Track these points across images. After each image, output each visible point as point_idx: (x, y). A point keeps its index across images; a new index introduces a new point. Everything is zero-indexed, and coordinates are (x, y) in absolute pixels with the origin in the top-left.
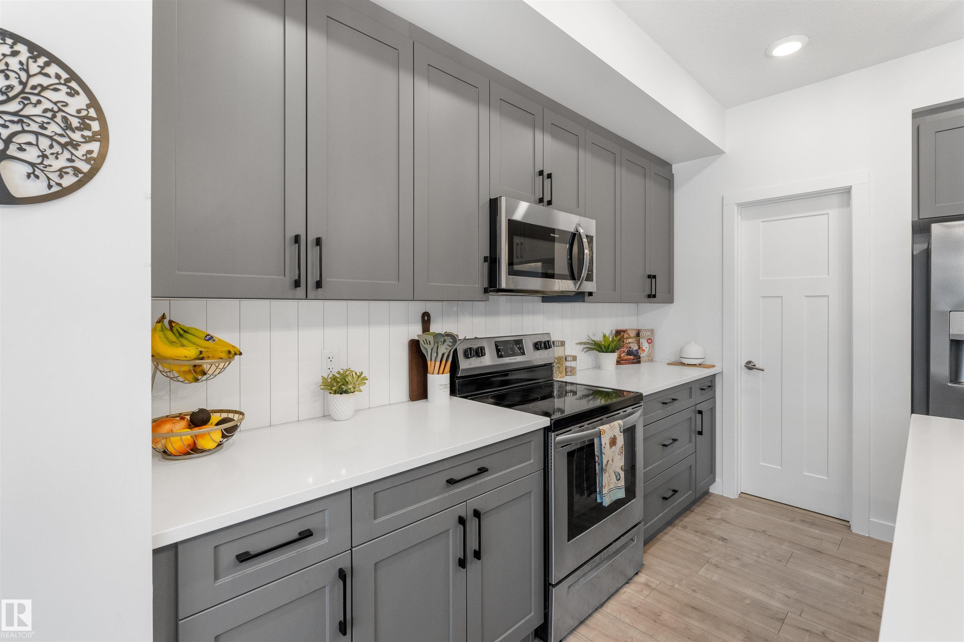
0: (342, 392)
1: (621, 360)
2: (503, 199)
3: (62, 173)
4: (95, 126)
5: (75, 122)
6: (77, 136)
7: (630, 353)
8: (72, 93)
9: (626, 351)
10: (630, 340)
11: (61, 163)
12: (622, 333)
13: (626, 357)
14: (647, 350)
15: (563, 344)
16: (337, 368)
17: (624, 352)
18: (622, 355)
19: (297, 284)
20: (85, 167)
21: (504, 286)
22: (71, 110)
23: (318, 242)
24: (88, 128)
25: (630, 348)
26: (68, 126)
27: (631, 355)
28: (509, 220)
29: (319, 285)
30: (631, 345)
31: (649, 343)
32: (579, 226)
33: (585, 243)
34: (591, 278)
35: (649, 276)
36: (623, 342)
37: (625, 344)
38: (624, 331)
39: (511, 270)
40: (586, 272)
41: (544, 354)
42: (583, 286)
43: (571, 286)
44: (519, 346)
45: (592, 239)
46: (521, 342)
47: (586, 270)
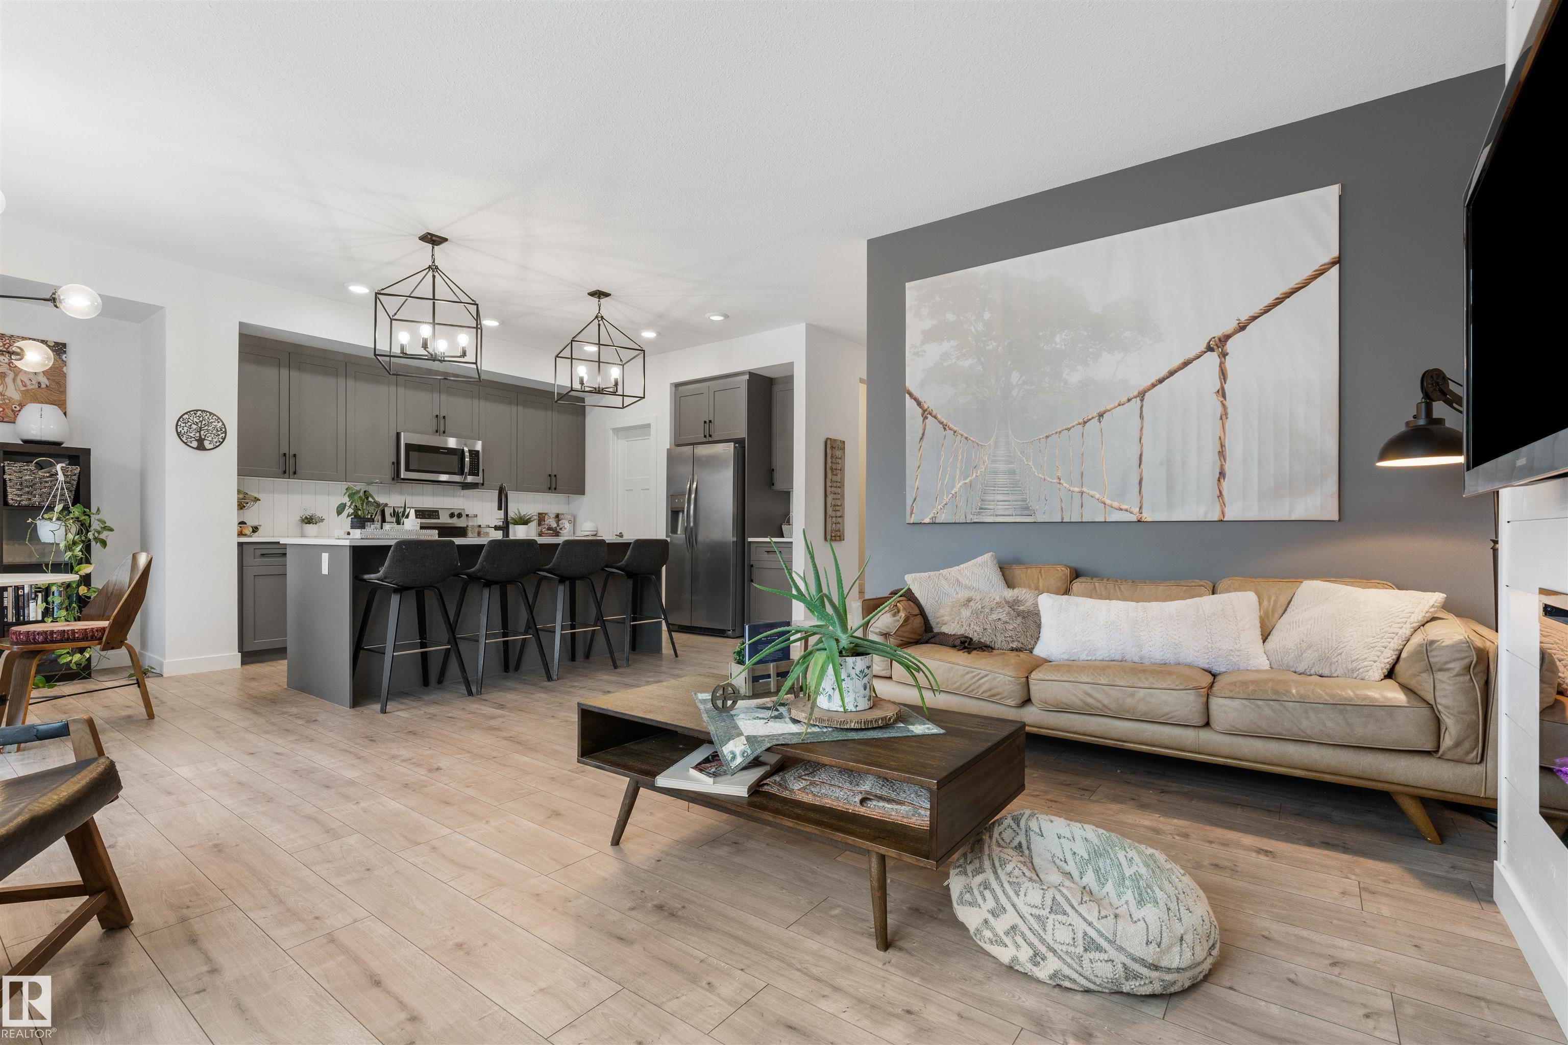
0: (309, 523)
1: (542, 534)
2: (402, 433)
3: (216, 442)
4: (224, 430)
5: (219, 429)
6: (219, 433)
7: (549, 529)
8: (219, 422)
9: (547, 527)
10: (550, 520)
11: (216, 440)
12: (543, 515)
13: (546, 532)
14: (568, 528)
15: (476, 516)
16: (308, 514)
17: (545, 528)
18: (543, 531)
19: (285, 472)
20: (221, 440)
21: (402, 477)
22: (218, 427)
23: (295, 456)
24: (222, 430)
25: (549, 526)
26: (218, 431)
27: (549, 531)
28: (406, 444)
29: (295, 473)
30: (551, 523)
31: (570, 523)
32: (466, 445)
33: (467, 454)
34: (478, 475)
35: (550, 475)
36: (545, 521)
37: (546, 522)
38: (546, 514)
39: (408, 469)
40: (468, 471)
41: (455, 520)
42: (470, 479)
43: (460, 479)
44: (435, 514)
45: (478, 452)
46: (437, 512)
47: (466, 470)
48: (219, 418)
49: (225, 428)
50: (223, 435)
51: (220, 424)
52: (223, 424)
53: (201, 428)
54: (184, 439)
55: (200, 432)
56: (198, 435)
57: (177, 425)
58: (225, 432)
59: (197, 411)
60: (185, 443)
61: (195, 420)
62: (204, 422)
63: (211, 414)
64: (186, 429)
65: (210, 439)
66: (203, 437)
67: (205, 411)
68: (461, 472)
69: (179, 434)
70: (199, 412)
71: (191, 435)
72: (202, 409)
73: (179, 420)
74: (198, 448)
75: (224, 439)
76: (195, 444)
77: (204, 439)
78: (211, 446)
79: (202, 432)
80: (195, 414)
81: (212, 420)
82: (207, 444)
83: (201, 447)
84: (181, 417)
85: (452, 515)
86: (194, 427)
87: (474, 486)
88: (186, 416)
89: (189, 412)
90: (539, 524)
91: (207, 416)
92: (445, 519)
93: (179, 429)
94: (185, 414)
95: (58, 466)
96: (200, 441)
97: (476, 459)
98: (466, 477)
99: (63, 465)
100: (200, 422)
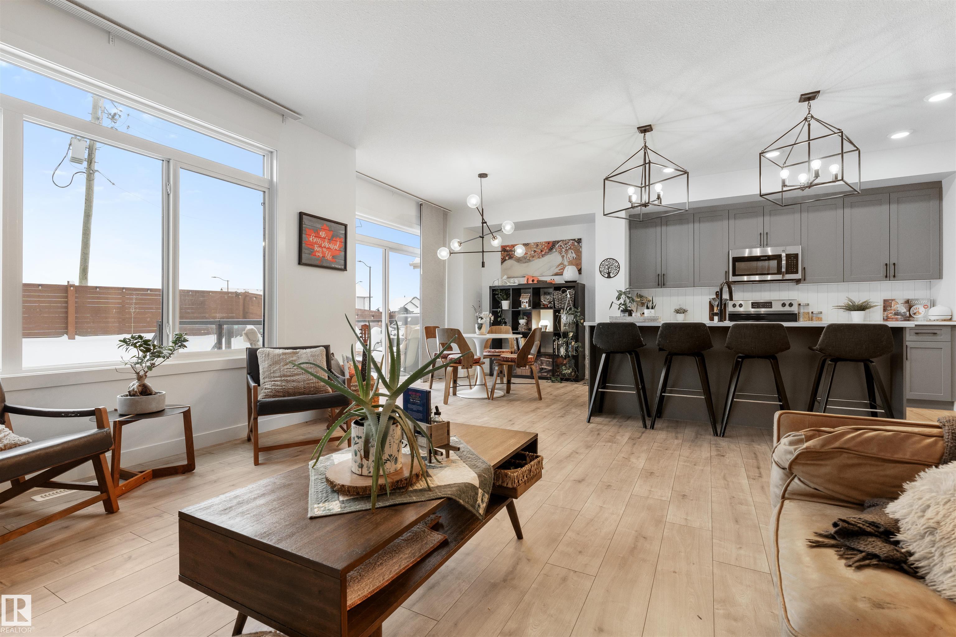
1: (888, 318)
2: (730, 251)
7: (897, 314)
9: (894, 312)
10: (898, 306)
11: (615, 272)
12: (890, 301)
13: (893, 317)
14: (923, 313)
17: (891, 313)
18: (889, 315)
19: (659, 285)
21: (730, 280)
22: (616, 265)
23: (664, 275)
24: (618, 267)
25: (897, 310)
26: (616, 267)
27: (898, 315)
28: (732, 257)
29: (664, 285)
30: (901, 308)
31: (926, 308)
32: (783, 251)
33: (784, 258)
34: (797, 272)
35: (886, 265)
36: (891, 307)
37: (893, 308)
38: (892, 300)
39: (734, 274)
40: (785, 271)
41: (787, 309)
42: (788, 276)
43: (779, 277)
44: (768, 304)
45: (797, 255)
46: (771, 303)
47: (784, 270)
48: (617, 261)
49: (619, 265)
50: (618, 269)
51: (617, 263)
52: (618, 264)
53: (609, 267)
54: (602, 274)
55: (608, 269)
56: (608, 271)
57: (600, 267)
58: (620, 268)
59: (607, 259)
60: (603, 276)
61: (607, 264)
62: (610, 264)
63: (613, 259)
64: (603, 268)
65: (613, 272)
66: (610, 271)
67: (610, 259)
68: (779, 272)
69: (600, 271)
70: (609, 260)
71: (605, 271)
72: (609, 258)
73: (600, 265)
74: (607, 277)
75: (619, 271)
76: (606, 276)
77: (610, 272)
78: (613, 276)
79: (610, 269)
80: (607, 261)
81: (614, 263)
82: (612, 275)
83: (609, 277)
84: (601, 263)
85: (784, 305)
86: (606, 267)
87: (798, 281)
88: (603, 262)
90: (885, 310)
91: (611, 261)
92: (777, 308)
93: (600, 269)
94: (603, 261)
95: (568, 291)
96: (609, 273)
97: (795, 260)
98: (783, 275)
99: (570, 290)
100: (609, 264)
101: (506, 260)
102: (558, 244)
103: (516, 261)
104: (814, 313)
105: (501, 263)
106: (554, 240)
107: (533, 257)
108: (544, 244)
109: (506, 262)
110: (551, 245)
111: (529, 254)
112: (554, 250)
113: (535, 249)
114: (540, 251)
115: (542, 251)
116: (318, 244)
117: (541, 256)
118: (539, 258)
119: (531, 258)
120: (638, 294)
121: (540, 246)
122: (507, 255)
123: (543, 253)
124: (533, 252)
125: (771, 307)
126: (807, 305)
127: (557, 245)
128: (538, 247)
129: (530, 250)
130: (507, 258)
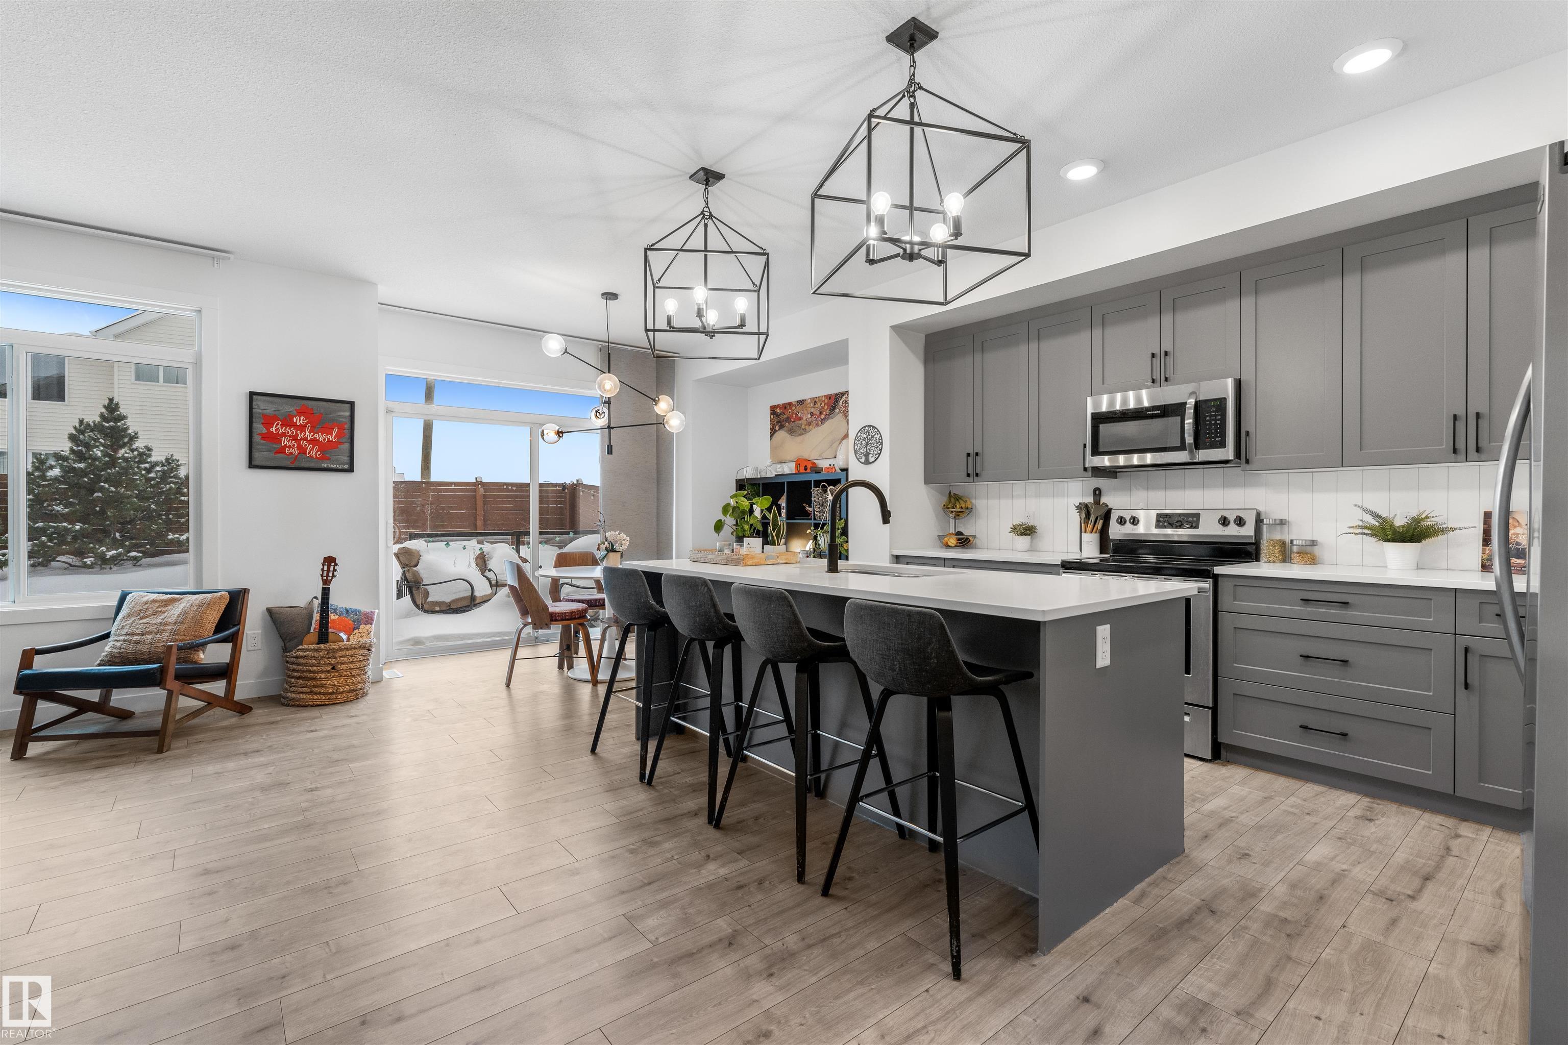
2: (1087, 399)
3: (876, 455)
6: (878, 445)
10: (1518, 530)
11: (876, 452)
15: (1282, 522)
19: (969, 475)
20: (880, 452)
22: (877, 439)
23: (978, 454)
24: (880, 442)
25: (1518, 544)
26: (877, 443)
27: (1519, 558)
30: (1519, 539)
32: (1189, 393)
33: (1190, 412)
34: (1222, 444)
35: (1456, 417)
39: (1096, 452)
40: (1192, 441)
41: (1232, 530)
42: (1203, 455)
43: (1182, 456)
44: (1192, 519)
45: (1223, 401)
46: (1197, 516)
47: (1189, 439)
48: (878, 431)
49: (882, 439)
50: (880, 446)
51: (879, 435)
52: (881, 436)
53: (867, 442)
54: (857, 456)
55: (866, 447)
56: (865, 450)
57: (854, 444)
58: (882, 444)
59: (865, 427)
60: (858, 460)
61: (865, 436)
62: (869, 437)
63: (873, 427)
64: (859, 445)
65: (872, 452)
66: (868, 451)
67: (871, 425)
68: (1180, 444)
69: (855, 452)
70: (867, 428)
71: (862, 451)
72: (869, 424)
73: (856, 439)
74: (864, 463)
75: (881, 450)
76: (863, 460)
77: (869, 453)
78: (873, 459)
79: (868, 447)
80: (864, 430)
81: (874, 434)
82: (871, 459)
83: (867, 462)
84: (857, 435)
85: (1225, 521)
86: (864, 442)
88: (859, 434)
89: (861, 430)
90: (1486, 541)
91: (871, 430)
92: (1209, 528)
93: (856, 447)
94: (859, 431)
95: (829, 488)
96: (867, 455)
97: (1218, 415)
98: (1191, 452)
99: (832, 487)
100: (867, 437)
101: (776, 431)
102: (843, 399)
103: (788, 433)
104: (1295, 543)
105: (771, 436)
106: (837, 392)
107: (809, 424)
108: (823, 399)
109: (776, 434)
110: (833, 398)
111: (805, 419)
112: (837, 410)
113: (812, 410)
114: (818, 413)
115: (821, 413)
116: (290, 436)
117: (820, 423)
118: (817, 425)
119: (807, 427)
120: (952, 494)
121: (819, 404)
122: (778, 422)
123: (823, 416)
124: (809, 416)
125: (1196, 527)
126: (1278, 522)
127: (841, 401)
128: (816, 406)
129: (806, 412)
130: (777, 428)
